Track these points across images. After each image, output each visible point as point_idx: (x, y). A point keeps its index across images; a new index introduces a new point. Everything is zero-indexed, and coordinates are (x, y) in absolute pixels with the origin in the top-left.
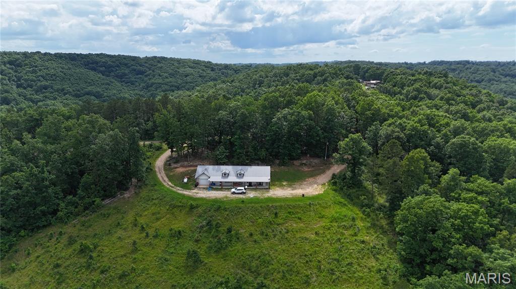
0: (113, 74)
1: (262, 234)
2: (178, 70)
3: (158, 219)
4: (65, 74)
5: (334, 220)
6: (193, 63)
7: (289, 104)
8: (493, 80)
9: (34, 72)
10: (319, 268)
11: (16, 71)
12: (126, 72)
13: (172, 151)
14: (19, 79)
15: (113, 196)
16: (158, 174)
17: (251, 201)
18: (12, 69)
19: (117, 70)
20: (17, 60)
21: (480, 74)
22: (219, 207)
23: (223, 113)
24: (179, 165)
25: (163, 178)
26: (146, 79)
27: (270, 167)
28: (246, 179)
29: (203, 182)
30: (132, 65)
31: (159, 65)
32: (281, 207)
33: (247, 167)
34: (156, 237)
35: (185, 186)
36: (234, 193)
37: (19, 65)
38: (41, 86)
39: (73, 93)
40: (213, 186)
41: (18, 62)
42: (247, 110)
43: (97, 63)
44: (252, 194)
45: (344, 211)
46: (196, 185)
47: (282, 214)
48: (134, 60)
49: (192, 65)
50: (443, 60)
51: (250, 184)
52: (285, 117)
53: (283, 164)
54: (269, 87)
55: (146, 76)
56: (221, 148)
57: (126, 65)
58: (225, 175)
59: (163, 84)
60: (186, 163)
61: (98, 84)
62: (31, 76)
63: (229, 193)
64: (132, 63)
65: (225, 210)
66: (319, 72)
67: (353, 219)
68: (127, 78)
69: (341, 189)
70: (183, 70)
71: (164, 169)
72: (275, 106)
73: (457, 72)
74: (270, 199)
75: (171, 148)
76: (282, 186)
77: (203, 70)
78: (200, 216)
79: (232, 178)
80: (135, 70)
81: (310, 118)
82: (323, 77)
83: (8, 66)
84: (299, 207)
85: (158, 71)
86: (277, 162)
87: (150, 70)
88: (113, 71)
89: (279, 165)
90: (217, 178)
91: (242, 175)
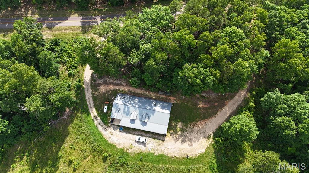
16: (86, 92)
24: (102, 80)
25: (89, 101)
60: (107, 79)
71: (91, 85)
79: (138, 125)
91: (144, 124)
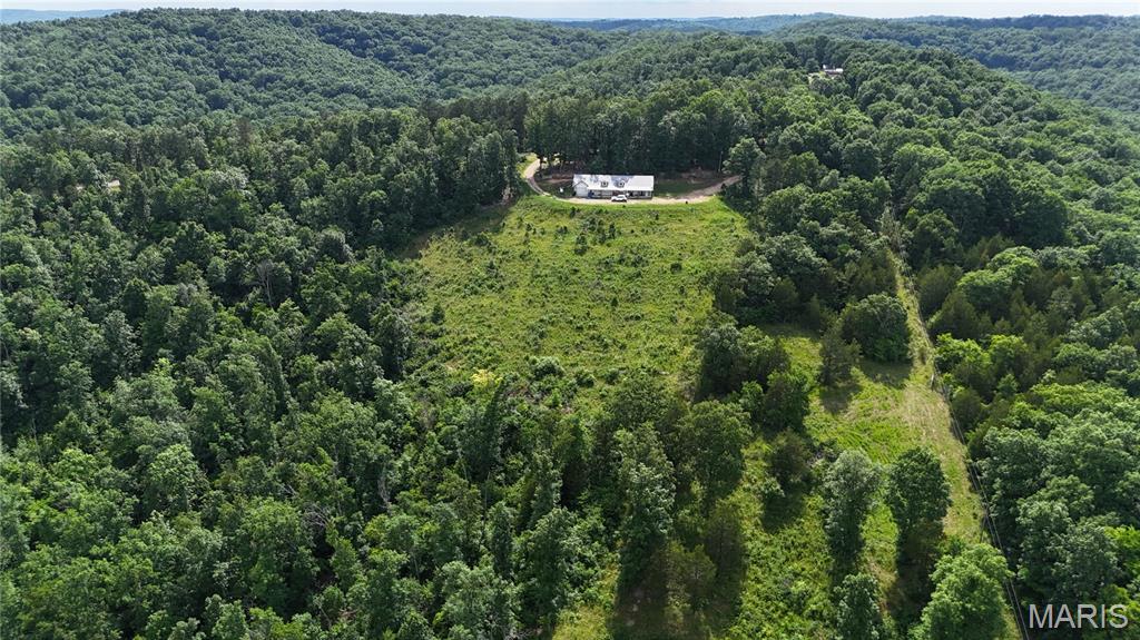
0: (369, 51)
1: (643, 231)
2: (491, 44)
3: (541, 221)
4: (294, 53)
5: (715, 221)
6: (517, 29)
7: (682, 103)
8: (1130, 60)
9: (240, 50)
10: (692, 252)
11: (210, 48)
12: (395, 47)
13: (541, 162)
14: (220, 63)
15: (490, 203)
16: (530, 185)
17: (633, 207)
18: (202, 43)
19: (376, 44)
20: (207, 26)
21: (1105, 48)
22: (601, 211)
23: (601, 116)
24: (551, 176)
25: (536, 189)
26: (432, 62)
27: (652, 178)
28: (627, 187)
29: (580, 190)
30: (404, 34)
31: (453, 34)
32: (663, 212)
33: (627, 177)
34: (543, 233)
35: (561, 196)
36: (614, 201)
37: (213, 37)
38: (261, 76)
39: (320, 89)
40: (591, 195)
41: (210, 30)
42: (630, 112)
43: (337, 29)
44: (633, 202)
45: (726, 215)
46: (574, 195)
47: (663, 218)
48: (404, 24)
49: (516, 33)
50: (1048, 13)
51: (631, 193)
52: (673, 120)
53: (669, 177)
54: (661, 80)
55: (432, 56)
56: (598, 158)
57: (392, 33)
58: (605, 184)
59: (466, 72)
60: (558, 175)
61: (353, 71)
62: (242, 59)
63: (609, 202)
64: (404, 29)
65: (607, 212)
66: (744, 55)
67: (733, 220)
68: (396, 60)
69: (729, 198)
70: (500, 43)
71: (535, 180)
72: (662, 107)
73: (1057, 45)
74: (654, 206)
75: (540, 157)
76: (664, 196)
77: (537, 44)
78: (582, 218)
79: (611, 187)
80: (408, 44)
81: (702, 122)
82: (750, 63)
83: (194, 36)
84: (681, 211)
85: (452, 46)
86: (663, 174)
87: (437, 44)
88: (368, 46)
89: (665, 178)
90: (596, 187)
91: (622, 185)
